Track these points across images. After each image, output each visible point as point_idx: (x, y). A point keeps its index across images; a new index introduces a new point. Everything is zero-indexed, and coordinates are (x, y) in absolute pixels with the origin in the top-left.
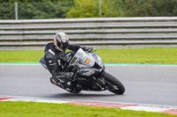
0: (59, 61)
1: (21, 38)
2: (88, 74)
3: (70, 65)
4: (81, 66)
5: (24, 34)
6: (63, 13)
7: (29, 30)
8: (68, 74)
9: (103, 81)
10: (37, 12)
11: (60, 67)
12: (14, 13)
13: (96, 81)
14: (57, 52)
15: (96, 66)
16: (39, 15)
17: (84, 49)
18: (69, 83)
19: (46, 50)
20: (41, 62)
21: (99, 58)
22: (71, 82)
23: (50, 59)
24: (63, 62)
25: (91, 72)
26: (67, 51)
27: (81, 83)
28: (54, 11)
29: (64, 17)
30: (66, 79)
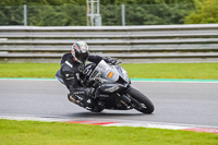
0: (77, 75)
1: (129, 48)
2: (111, 90)
3: (90, 79)
4: (103, 80)
5: (132, 44)
6: (180, 17)
7: (139, 38)
8: (88, 90)
9: (129, 98)
10: (149, 16)
11: (79, 82)
12: (120, 18)
13: (121, 98)
14: (75, 64)
15: (121, 80)
16: (152, 19)
17: (107, 61)
18: (89, 101)
19: (63, 62)
20: (57, 75)
21: (124, 72)
22: (92, 99)
23: (67, 72)
24: (82, 75)
25: (114, 87)
26: (87, 62)
27: (104, 100)
28: (169, 15)
29: (182, 23)
30: (86, 96)
